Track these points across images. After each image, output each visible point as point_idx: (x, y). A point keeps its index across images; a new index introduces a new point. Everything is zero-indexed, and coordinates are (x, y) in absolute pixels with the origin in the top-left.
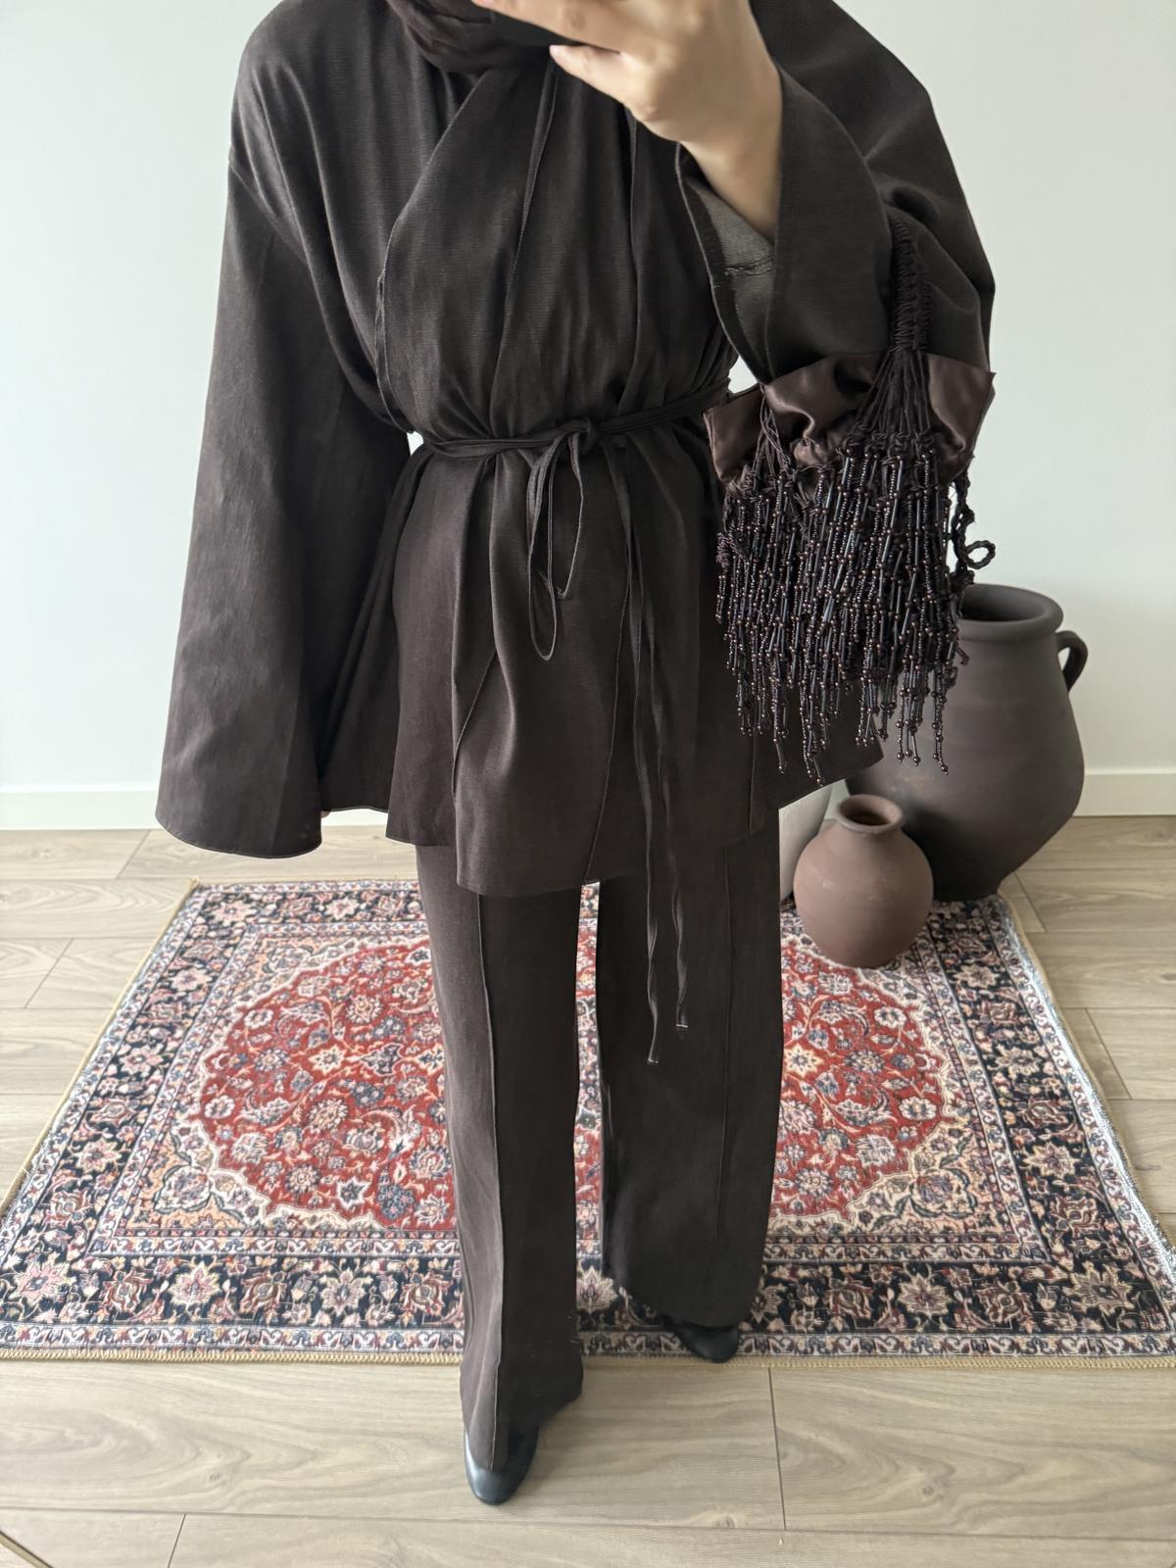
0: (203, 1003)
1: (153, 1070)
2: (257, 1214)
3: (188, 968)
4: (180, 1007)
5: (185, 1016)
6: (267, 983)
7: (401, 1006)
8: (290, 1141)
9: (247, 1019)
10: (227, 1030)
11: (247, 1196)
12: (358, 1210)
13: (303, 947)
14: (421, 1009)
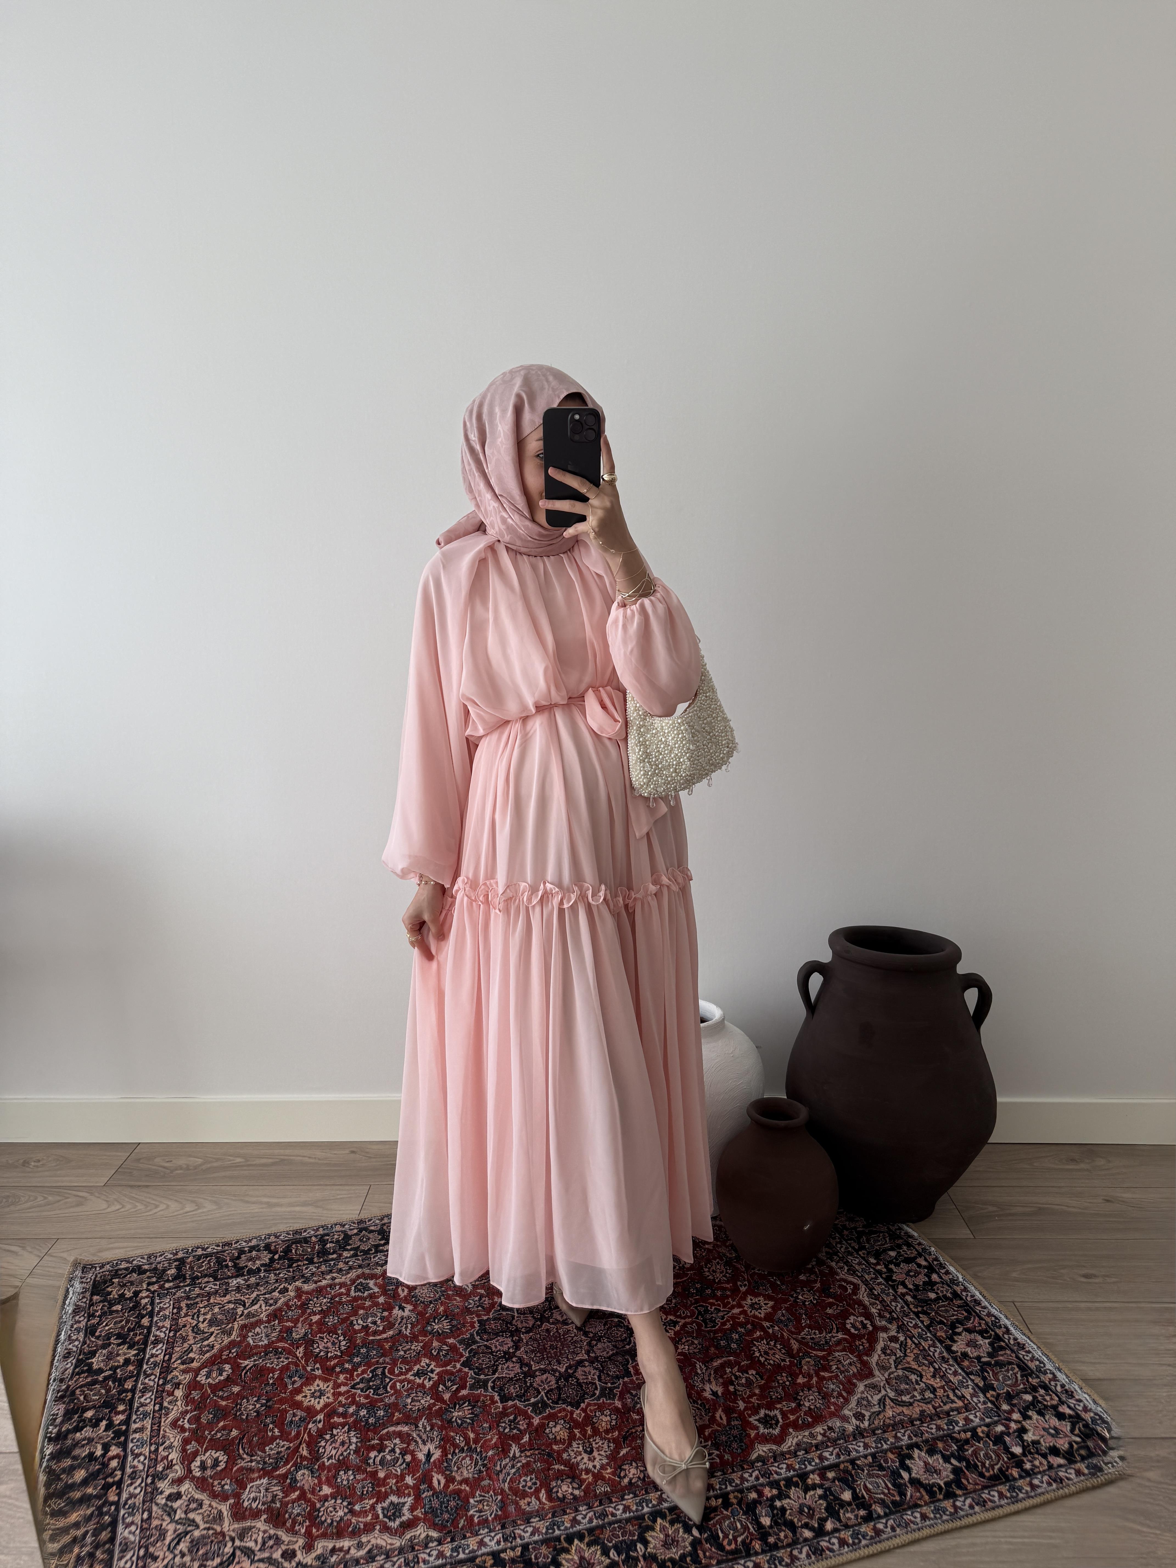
0: (138, 1375)
1: (106, 1448)
2: (293, 1554)
3: (104, 1347)
4: (110, 1383)
5: (120, 1393)
6: (206, 1343)
7: (367, 1334)
8: (304, 1478)
9: (198, 1379)
10: (179, 1393)
11: (278, 1541)
12: (409, 1525)
13: (229, 1302)
14: (391, 1333)
